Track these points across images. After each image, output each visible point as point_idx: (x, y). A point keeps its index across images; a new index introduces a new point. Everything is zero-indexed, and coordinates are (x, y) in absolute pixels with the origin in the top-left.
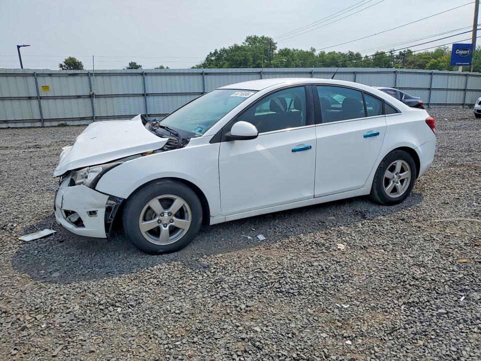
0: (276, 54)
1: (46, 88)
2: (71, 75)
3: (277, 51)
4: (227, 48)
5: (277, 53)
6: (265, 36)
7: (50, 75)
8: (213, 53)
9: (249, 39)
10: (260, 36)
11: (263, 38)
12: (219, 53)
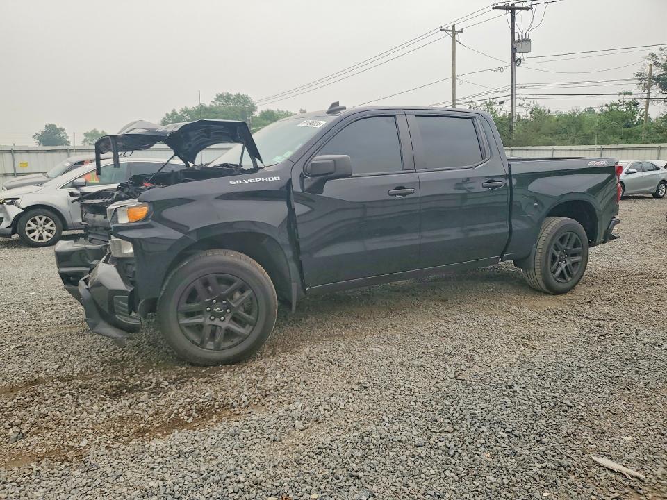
0: (256, 117)
1: (24, 164)
2: (48, 151)
3: (257, 114)
4: (190, 107)
5: (258, 115)
6: (241, 94)
7: (28, 151)
8: (170, 114)
9: (219, 97)
10: (234, 93)
11: (238, 96)
12: (179, 113)
